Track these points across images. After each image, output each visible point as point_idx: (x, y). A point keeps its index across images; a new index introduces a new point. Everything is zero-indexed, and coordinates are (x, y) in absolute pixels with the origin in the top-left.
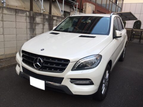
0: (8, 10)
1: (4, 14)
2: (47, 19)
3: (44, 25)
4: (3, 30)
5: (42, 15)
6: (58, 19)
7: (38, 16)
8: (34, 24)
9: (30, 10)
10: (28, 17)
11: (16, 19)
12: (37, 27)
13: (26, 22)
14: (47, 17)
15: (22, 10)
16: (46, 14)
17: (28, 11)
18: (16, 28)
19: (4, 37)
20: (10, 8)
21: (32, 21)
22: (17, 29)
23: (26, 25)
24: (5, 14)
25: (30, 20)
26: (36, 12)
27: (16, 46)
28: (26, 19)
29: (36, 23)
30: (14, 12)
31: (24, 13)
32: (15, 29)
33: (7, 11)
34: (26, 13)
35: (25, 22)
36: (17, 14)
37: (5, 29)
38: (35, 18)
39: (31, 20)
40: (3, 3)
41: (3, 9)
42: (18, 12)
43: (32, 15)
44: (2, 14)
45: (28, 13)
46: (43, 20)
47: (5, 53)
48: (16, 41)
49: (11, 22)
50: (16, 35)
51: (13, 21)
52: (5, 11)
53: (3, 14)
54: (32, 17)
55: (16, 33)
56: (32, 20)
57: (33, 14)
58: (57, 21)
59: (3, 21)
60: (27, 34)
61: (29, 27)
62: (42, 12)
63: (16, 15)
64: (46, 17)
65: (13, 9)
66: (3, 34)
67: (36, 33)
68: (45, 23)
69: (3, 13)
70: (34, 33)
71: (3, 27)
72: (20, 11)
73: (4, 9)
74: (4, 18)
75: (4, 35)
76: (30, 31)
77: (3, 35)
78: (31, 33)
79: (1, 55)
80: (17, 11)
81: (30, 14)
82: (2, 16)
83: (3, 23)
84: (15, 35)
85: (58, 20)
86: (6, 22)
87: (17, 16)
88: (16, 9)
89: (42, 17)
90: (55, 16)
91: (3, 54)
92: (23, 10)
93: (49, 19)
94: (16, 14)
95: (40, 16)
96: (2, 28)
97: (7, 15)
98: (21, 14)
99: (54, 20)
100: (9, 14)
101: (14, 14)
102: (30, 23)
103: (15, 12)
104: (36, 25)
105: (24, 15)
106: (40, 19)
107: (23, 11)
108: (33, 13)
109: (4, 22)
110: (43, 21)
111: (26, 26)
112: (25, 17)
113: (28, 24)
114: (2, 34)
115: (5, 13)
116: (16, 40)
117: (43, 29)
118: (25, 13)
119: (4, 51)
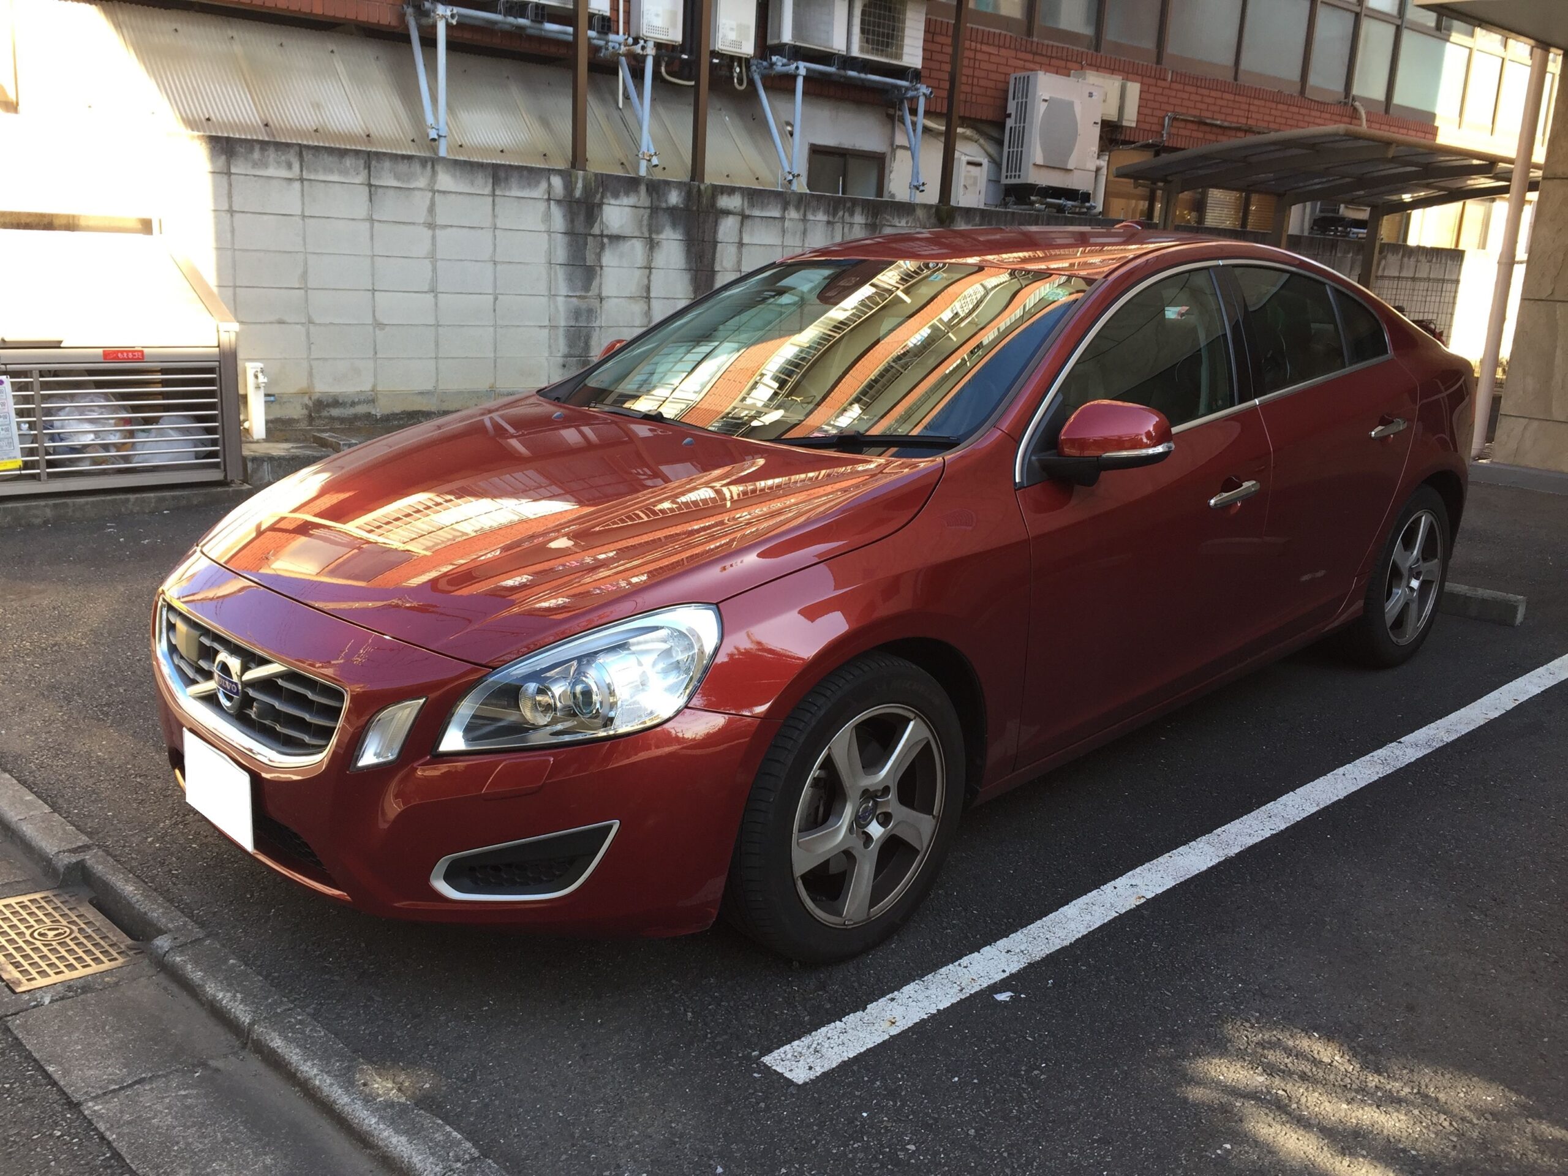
0: (458, 174)
1: (439, 191)
2: (672, 211)
3: (652, 245)
4: (434, 270)
5: (643, 189)
6: (752, 205)
7: (616, 196)
8: (590, 239)
9: (573, 165)
10: (558, 202)
11: (494, 216)
12: (609, 258)
13: (549, 232)
14: (674, 198)
15: (526, 167)
16: (667, 183)
17: (559, 172)
18: (495, 263)
19: (436, 304)
20: (465, 161)
21: (580, 228)
22: (499, 267)
23: (545, 246)
24: (444, 192)
25: (571, 217)
26: (602, 175)
27: (492, 355)
28: (547, 217)
29: (602, 236)
30: (486, 182)
31: (538, 183)
32: (490, 265)
33: (454, 176)
34: (549, 178)
35: (542, 228)
36: (498, 192)
37: (439, 264)
38: (600, 205)
39: (572, 221)
40: (434, 140)
41: (433, 167)
42: (506, 179)
43: (578, 193)
44: (430, 194)
45: (557, 182)
46: (651, 217)
47: (441, 387)
48: (492, 329)
49: (472, 231)
50: (496, 299)
51: (482, 228)
52: (445, 180)
53: (434, 192)
54: (578, 202)
55: (495, 287)
56: (582, 218)
57: (585, 187)
58: (744, 217)
59: (431, 226)
60: (552, 296)
61: (561, 254)
62: (643, 172)
63: (494, 195)
64: (666, 201)
65: (481, 166)
66: (433, 290)
67: (604, 294)
68: (658, 232)
69: (436, 188)
70: (594, 291)
71: (432, 257)
72: (516, 174)
73: (439, 168)
74: (438, 210)
75: (436, 297)
76: (570, 279)
77: (430, 296)
78: (572, 289)
79: (421, 393)
80: (502, 174)
81: (569, 187)
82: (428, 202)
83: (434, 237)
84: (491, 298)
85: (756, 212)
86: (449, 230)
87: (497, 199)
88: (496, 167)
89: (642, 198)
90: (731, 191)
91: (429, 386)
92: (530, 170)
93: (687, 209)
94: (494, 190)
95: (627, 194)
96: (427, 261)
97: (454, 196)
98: (523, 188)
99: (727, 213)
100: (460, 193)
101: (488, 190)
102: (570, 233)
103: (491, 181)
104: (602, 247)
105: (540, 191)
106: (628, 209)
107: (529, 174)
108: (585, 179)
109: (438, 232)
110: (650, 226)
111: (550, 252)
112: (542, 206)
113: (561, 241)
114: (426, 289)
115: (441, 189)
116: (495, 326)
117: (650, 268)
118: (544, 185)
119: (437, 374)
